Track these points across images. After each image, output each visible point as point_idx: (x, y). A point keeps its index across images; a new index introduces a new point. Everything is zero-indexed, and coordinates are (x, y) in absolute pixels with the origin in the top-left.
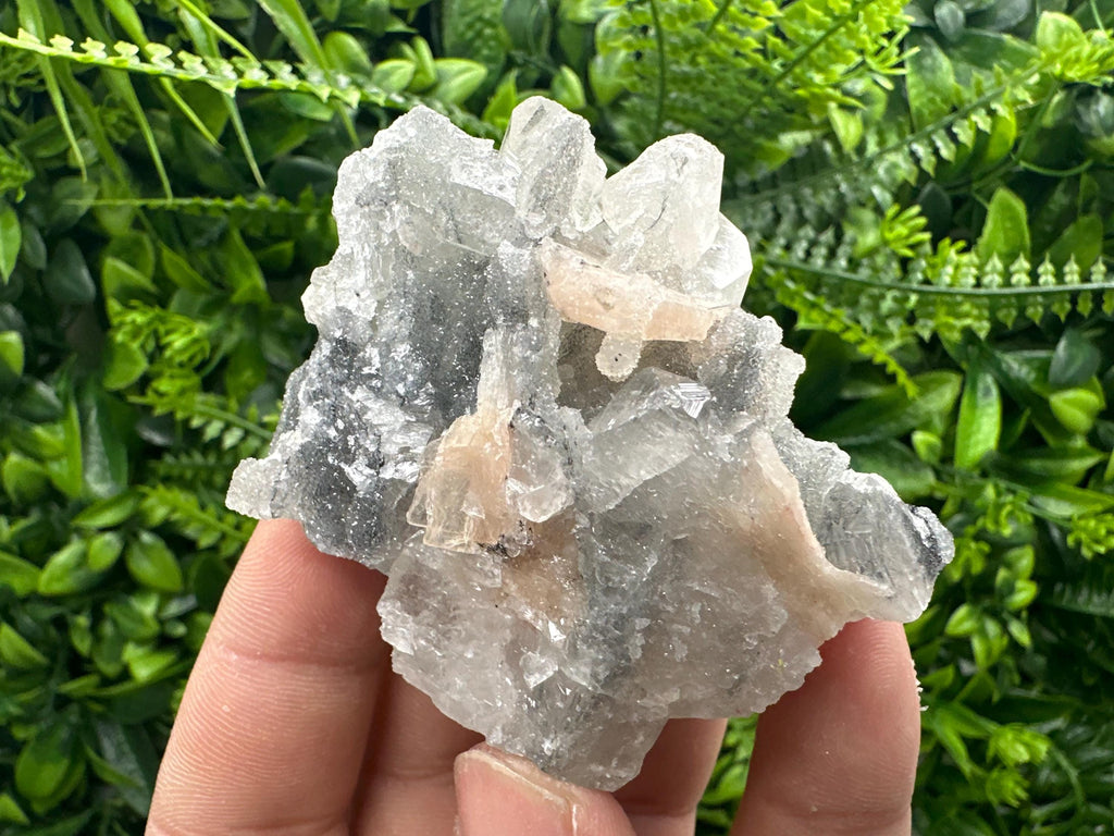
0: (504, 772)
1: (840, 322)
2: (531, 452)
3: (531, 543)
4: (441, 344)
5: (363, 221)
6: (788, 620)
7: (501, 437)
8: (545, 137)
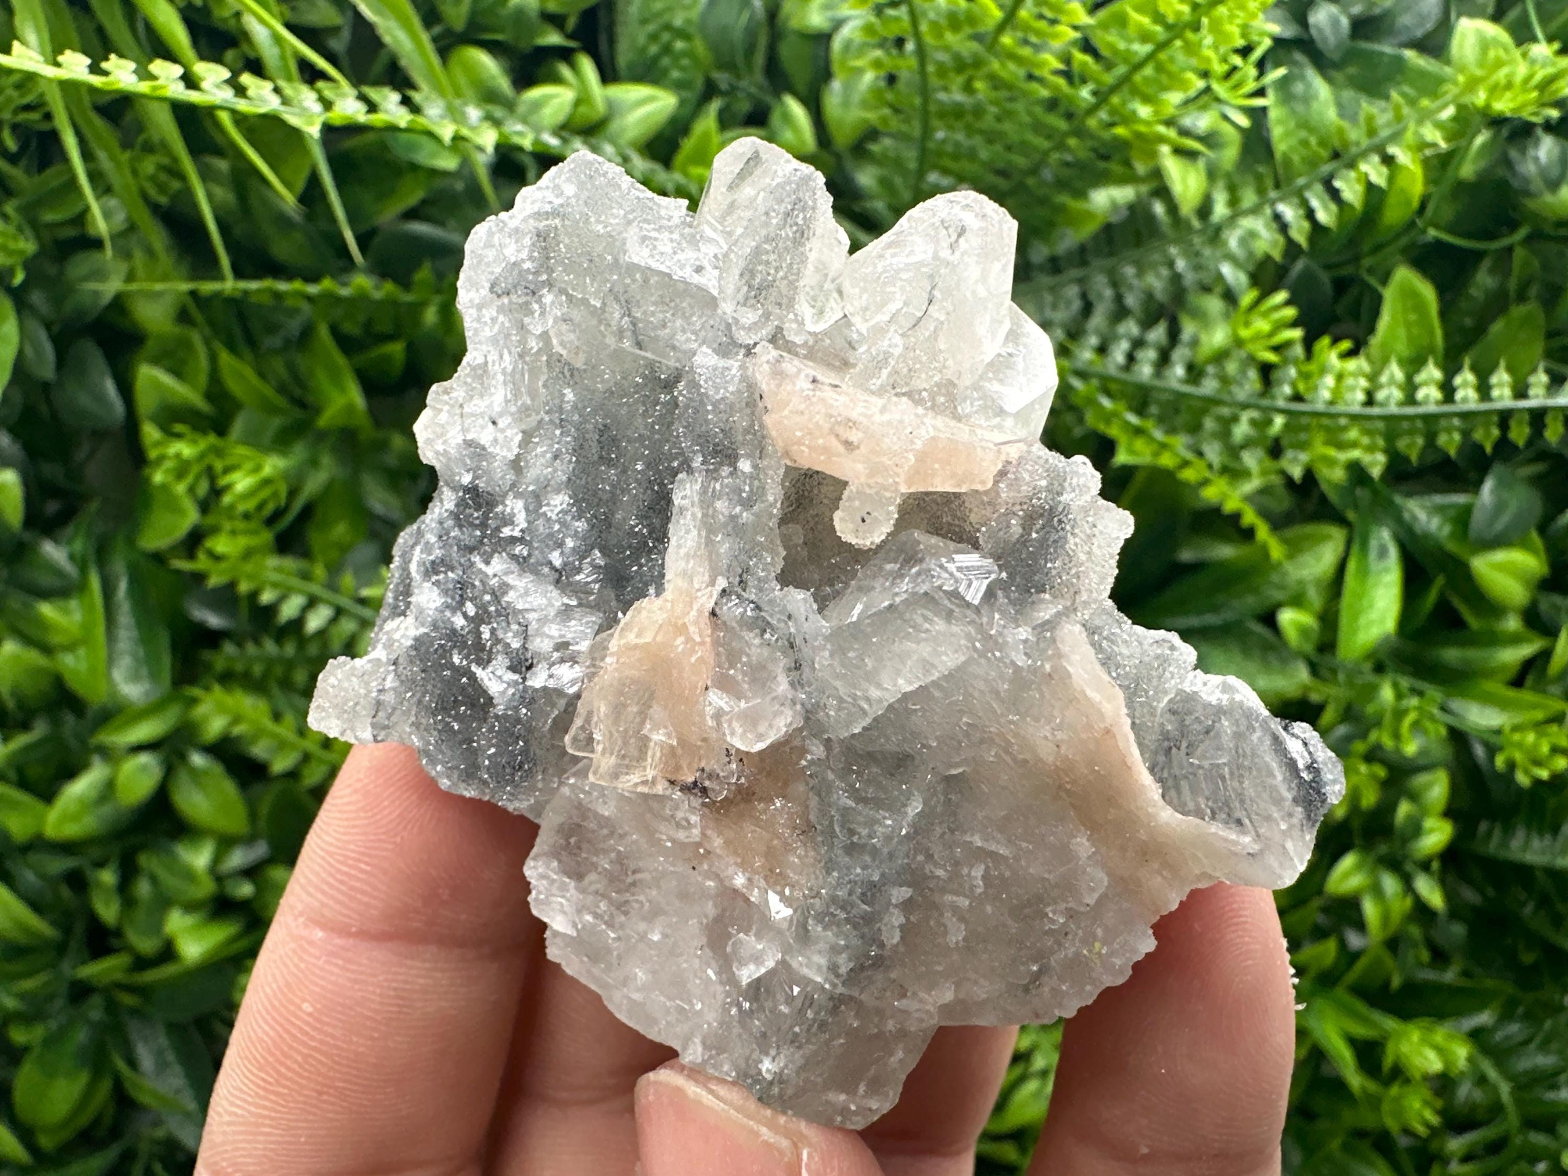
0: (705, 1101)
1: (1176, 454)
2: (742, 652)
3: (743, 780)
4: (613, 494)
5: (501, 317)
6: (1107, 887)
7: (698, 629)
8: (760, 197)
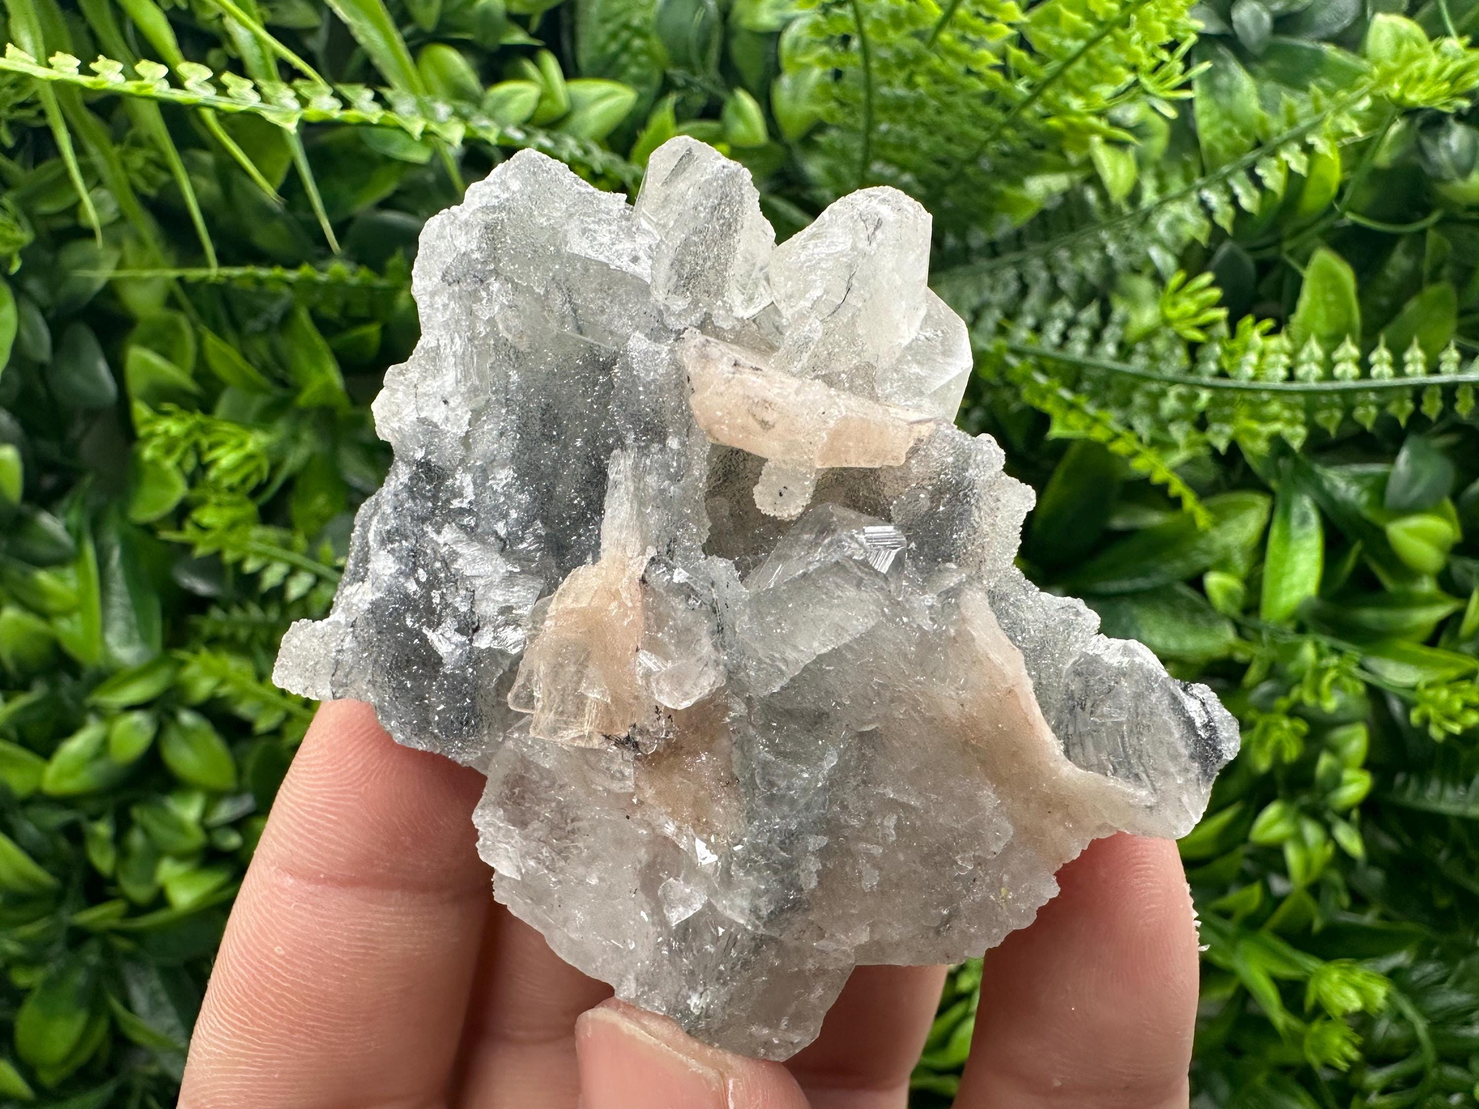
1: (1107, 427)
2: (669, 616)
3: (671, 735)
4: (555, 468)
5: (452, 304)
6: (1013, 837)
7: (631, 596)
8: (690, 193)
